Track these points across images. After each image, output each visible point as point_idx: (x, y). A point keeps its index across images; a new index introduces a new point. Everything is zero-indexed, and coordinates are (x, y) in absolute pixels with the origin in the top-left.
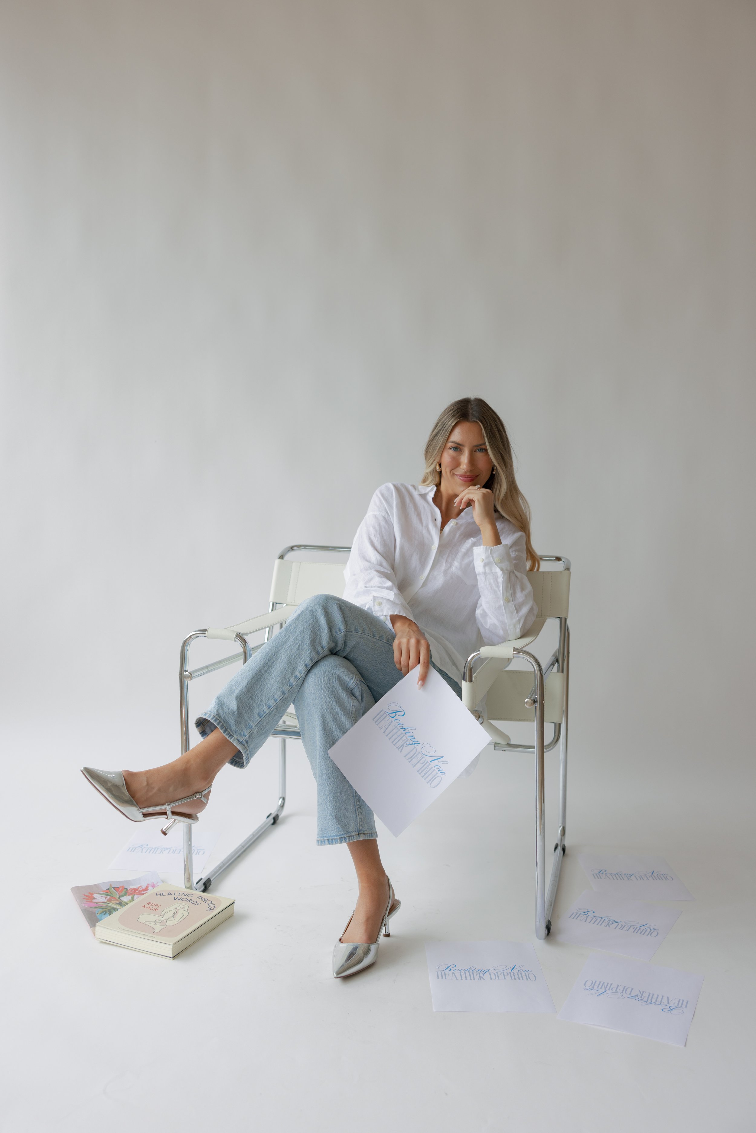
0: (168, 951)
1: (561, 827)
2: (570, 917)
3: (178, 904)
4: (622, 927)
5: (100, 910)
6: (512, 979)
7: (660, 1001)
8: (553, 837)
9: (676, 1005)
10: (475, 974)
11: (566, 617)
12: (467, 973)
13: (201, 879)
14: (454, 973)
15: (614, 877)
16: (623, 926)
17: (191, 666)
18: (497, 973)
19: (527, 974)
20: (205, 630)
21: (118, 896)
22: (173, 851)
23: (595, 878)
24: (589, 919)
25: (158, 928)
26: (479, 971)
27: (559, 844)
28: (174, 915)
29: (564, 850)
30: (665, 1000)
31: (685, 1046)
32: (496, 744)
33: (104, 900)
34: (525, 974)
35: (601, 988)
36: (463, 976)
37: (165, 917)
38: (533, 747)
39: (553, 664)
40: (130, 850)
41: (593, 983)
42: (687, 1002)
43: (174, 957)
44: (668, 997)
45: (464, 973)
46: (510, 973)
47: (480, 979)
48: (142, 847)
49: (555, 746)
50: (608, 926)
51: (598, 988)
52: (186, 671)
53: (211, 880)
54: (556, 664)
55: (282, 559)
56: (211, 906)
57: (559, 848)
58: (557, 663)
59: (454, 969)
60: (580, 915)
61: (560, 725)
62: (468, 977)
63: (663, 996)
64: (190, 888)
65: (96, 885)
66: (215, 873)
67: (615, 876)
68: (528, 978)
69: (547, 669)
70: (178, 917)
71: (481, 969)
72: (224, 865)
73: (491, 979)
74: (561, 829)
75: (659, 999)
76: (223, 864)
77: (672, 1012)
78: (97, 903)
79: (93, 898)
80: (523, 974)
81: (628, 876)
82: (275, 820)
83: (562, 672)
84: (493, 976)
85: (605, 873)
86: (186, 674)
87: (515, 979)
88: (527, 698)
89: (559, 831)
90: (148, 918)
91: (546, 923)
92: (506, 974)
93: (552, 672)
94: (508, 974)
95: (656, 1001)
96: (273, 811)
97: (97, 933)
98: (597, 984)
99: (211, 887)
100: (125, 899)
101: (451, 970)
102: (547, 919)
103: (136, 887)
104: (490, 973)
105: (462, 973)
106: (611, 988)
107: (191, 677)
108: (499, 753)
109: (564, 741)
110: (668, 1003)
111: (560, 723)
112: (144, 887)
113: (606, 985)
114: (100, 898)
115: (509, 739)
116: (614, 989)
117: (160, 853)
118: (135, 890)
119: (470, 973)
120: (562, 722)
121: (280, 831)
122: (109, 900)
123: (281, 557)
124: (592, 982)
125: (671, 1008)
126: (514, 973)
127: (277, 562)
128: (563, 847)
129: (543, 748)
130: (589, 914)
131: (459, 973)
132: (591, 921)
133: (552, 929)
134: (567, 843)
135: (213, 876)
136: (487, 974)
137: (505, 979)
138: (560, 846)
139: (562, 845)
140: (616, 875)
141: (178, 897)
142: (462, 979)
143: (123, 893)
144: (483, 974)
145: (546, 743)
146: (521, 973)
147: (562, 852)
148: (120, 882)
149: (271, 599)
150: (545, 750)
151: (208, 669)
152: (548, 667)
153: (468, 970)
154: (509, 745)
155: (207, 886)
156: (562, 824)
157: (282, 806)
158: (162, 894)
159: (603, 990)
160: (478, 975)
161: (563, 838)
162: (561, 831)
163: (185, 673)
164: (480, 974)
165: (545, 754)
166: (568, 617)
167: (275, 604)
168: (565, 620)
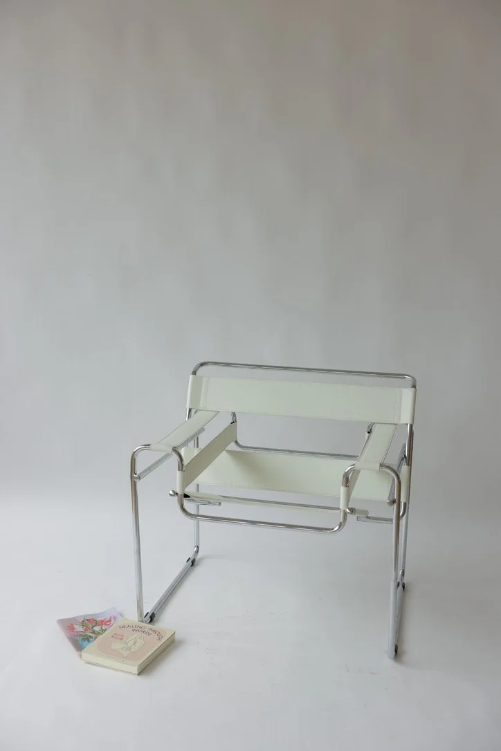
0: (135, 670)
1: (402, 570)
3: (136, 634)
5: (81, 638)
13: (148, 613)
20: (149, 445)
21: (91, 626)
25: (125, 654)
27: (400, 582)
28: (135, 643)
29: (404, 587)
33: (83, 630)
37: (129, 645)
39: (402, 460)
43: (139, 674)
52: (135, 474)
53: (155, 612)
54: (404, 460)
56: (160, 636)
57: (401, 586)
58: (405, 458)
61: (406, 504)
64: (142, 621)
65: (74, 618)
70: (138, 644)
76: (161, 600)
78: (78, 632)
79: (73, 628)
82: (193, 563)
83: (409, 464)
90: (117, 646)
91: (395, 647)
96: (191, 556)
97: (82, 656)
99: (155, 619)
100: (97, 629)
102: (395, 644)
103: (102, 619)
107: (139, 477)
111: (406, 502)
112: (108, 619)
114: (79, 628)
115: (368, 513)
118: (102, 621)
121: (198, 571)
122: (86, 630)
123: (194, 373)
127: (191, 376)
128: (403, 585)
133: (398, 651)
134: (406, 580)
135: (155, 610)
139: (402, 583)
141: (136, 629)
143: (94, 624)
147: (402, 589)
148: (91, 615)
149: (188, 407)
151: (149, 469)
154: (368, 517)
155: (152, 618)
156: (403, 567)
157: (197, 552)
158: (124, 627)
161: (403, 578)
162: (401, 573)
163: (135, 476)
166: (414, 424)
167: (190, 410)
168: (411, 426)
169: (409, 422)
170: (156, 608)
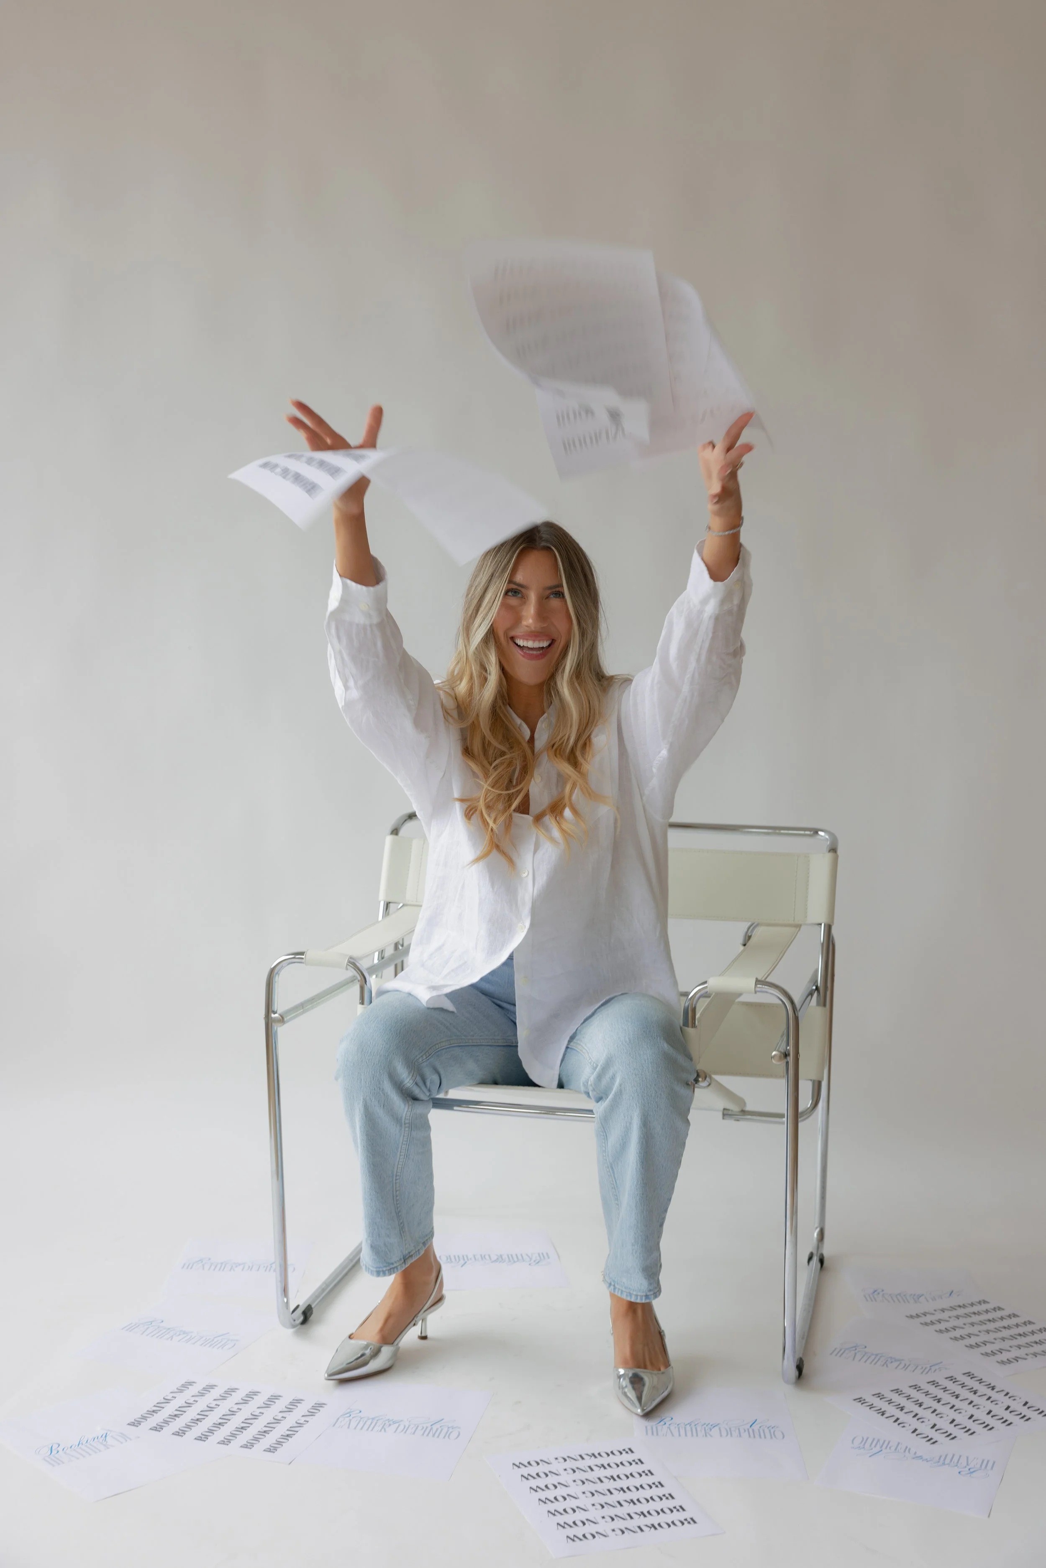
1: (818, 1230)
2: (831, 1354)
4: (906, 1367)
6: (750, 1436)
7: (956, 1461)
8: (808, 1243)
9: (979, 1466)
10: (699, 1429)
11: (831, 924)
12: (688, 1428)
13: (298, 1307)
14: (669, 1428)
15: (895, 1299)
16: (907, 1365)
17: (281, 1005)
18: (730, 1429)
19: (772, 1431)
20: (302, 953)
22: (249, 1267)
23: (867, 1300)
24: (858, 1357)
26: (705, 1426)
27: (815, 1252)
29: (822, 1261)
30: (963, 1461)
31: (989, 1516)
32: (725, 1111)
34: (770, 1431)
35: (875, 1446)
36: (682, 1432)
38: (782, 1116)
39: (811, 994)
40: (186, 1267)
41: (864, 1441)
42: (994, 1463)
44: (967, 1458)
45: (683, 1429)
46: (748, 1430)
47: (706, 1436)
48: (202, 1262)
49: (813, 1113)
50: (885, 1365)
51: (870, 1446)
52: (275, 1013)
53: (313, 1306)
54: (815, 994)
55: (397, 834)
57: (815, 1259)
58: (816, 992)
59: (670, 1422)
60: (845, 1351)
61: (820, 1083)
62: (689, 1433)
63: (960, 1456)
64: (287, 1320)
66: (317, 1297)
67: (897, 1298)
68: (773, 1435)
69: (802, 1002)
71: (707, 1423)
72: (327, 1286)
73: (721, 1436)
74: (819, 1232)
75: (955, 1459)
76: (326, 1284)
77: (972, 1475)
80: (767, 1431)
81: (915, 1297)
83: (825, 1005)
84: (724, 1433)
85: (881, 1293)
86: (275, 1017)
87: (754, 1437)
88: (775, 1050)
89: (815, 1235)
91: (797, 1363)
92: (742, 1431)
93: (810, 1005)
94: (745, 1431)
95: (951, 1461)
98: (870, 1441)
99: (312, 1318)
101: (665, 1424)
102: (797, 1357)
104: (720, 1429)
105: (681, 1428)
106: (889, 1446)
107: (282, 1020)
108: (730, 1123)
109: (825, 1104)
110: (968, 1464)
111: (820, 1080)
113: (881, 1442)
115: (745, 1104)
116: (893, 1448)
117: (230, 1270)
119: (691, 1428)
120: (823, 1079)
123: (395, 832)
124: (863, 1439)
125: (971, 1470)
126: (753, 1430)
127: (389, 839)
128: (821, 1257)
129: (797, 1116)
130: (858, 1350)
131: (677, 1429)
132: (862, 1358)
133: (804, 1371)
134: (827, 1251)
135: (314, 1301)
136: (717, 1428)
137: (740, 1436)
138: (817, 1256)
139: (819, 1255)
140: (898, 1296)
142: (680, 1435)
144: (711, 1430)
145: (801, 1108)
146: (764, 1431)
147: (819, 1265)
149: (382, 895)
150: (799, 1120)
151: (303, 1007)
152: (804, 1000)
153: (690, 1424)
154: (744, 1112)
155: (308, 1315)
156: (820, 1224)
159: (878, 1448)
160: (703, 1431)
161: (820, 1245)
162: (817, 1235)
163: (273, 1015)
164: (706, 1429)
165: (800, 1124)
166: (833, 922)
167: (387, 905)
168: (829, 928)
169: (823, 919)
170: (316, 1296)
